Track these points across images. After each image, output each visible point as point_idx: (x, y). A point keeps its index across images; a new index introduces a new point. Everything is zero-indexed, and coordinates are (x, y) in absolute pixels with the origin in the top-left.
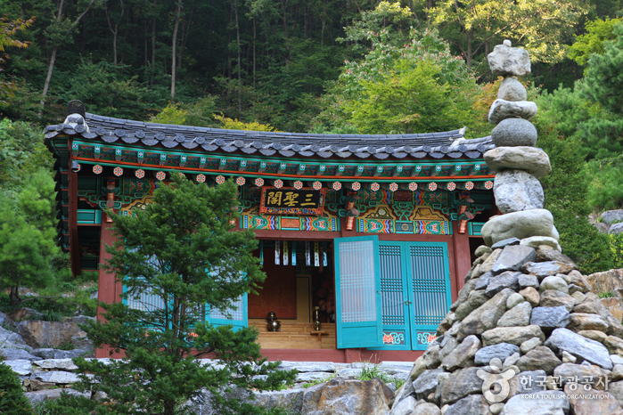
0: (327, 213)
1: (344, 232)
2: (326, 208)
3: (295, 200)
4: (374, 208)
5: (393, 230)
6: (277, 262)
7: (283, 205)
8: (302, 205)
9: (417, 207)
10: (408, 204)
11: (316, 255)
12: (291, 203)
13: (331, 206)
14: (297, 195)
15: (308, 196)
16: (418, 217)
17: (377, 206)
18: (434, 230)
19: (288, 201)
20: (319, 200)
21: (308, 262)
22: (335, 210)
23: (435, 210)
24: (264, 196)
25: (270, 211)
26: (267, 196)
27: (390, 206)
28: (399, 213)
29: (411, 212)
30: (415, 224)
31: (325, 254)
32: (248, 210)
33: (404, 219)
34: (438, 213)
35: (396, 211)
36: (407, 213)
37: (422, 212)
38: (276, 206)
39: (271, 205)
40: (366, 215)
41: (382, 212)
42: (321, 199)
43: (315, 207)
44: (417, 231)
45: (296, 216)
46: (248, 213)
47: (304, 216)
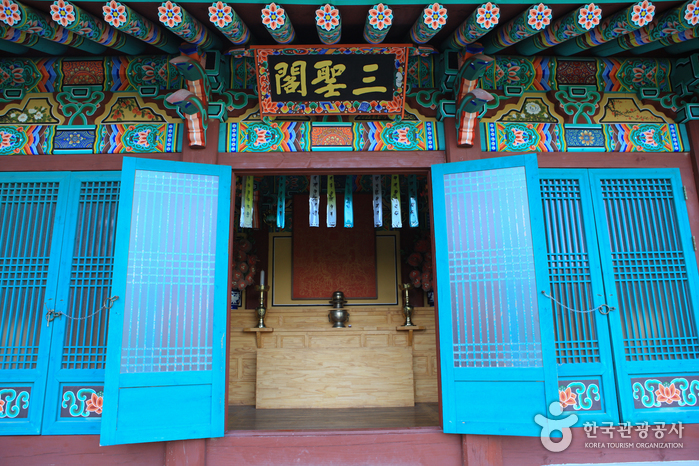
0: (414, 112)
1: (454, 152)
2: (411, 102)
3: (339, 80)
4: (515, 100)
5: (561, 145)
6: (314, 221)
7: (312, 96)
8: (357, 92)
9: (607, 96)
10: (589, 90)
11: (396, 205)
12: (331, 90)
13: (423, 98)
14: (342, 68)
15: (368, 68)
16: (610, 117)
17: (523, 95)
18: (649, 142)
19: (323, 84)
20: (393, 78)
21: (379, 220)
22: (431, 106)
23: (644, 102)
24: (263, 72)
25: (285, 110)
26: (273, 73)
27: (550, 95)
28: (569, 108)
29: (595, 106)
30: (608, 132)
31: (413, 201)
32: (243, 112)
33: (582, 120)
34: (650, 107)
35: (563, 105)
36: (587, 109)
37: (618, 107)
38: (295, 97)
39: (285, 97)
40: (500, 114)
41: (533, 109)
42: (399, 76)
43: (387, 96)
44: (613, 145)
45: (345, 118)
46: (240, 120)
47: (362, 118)
